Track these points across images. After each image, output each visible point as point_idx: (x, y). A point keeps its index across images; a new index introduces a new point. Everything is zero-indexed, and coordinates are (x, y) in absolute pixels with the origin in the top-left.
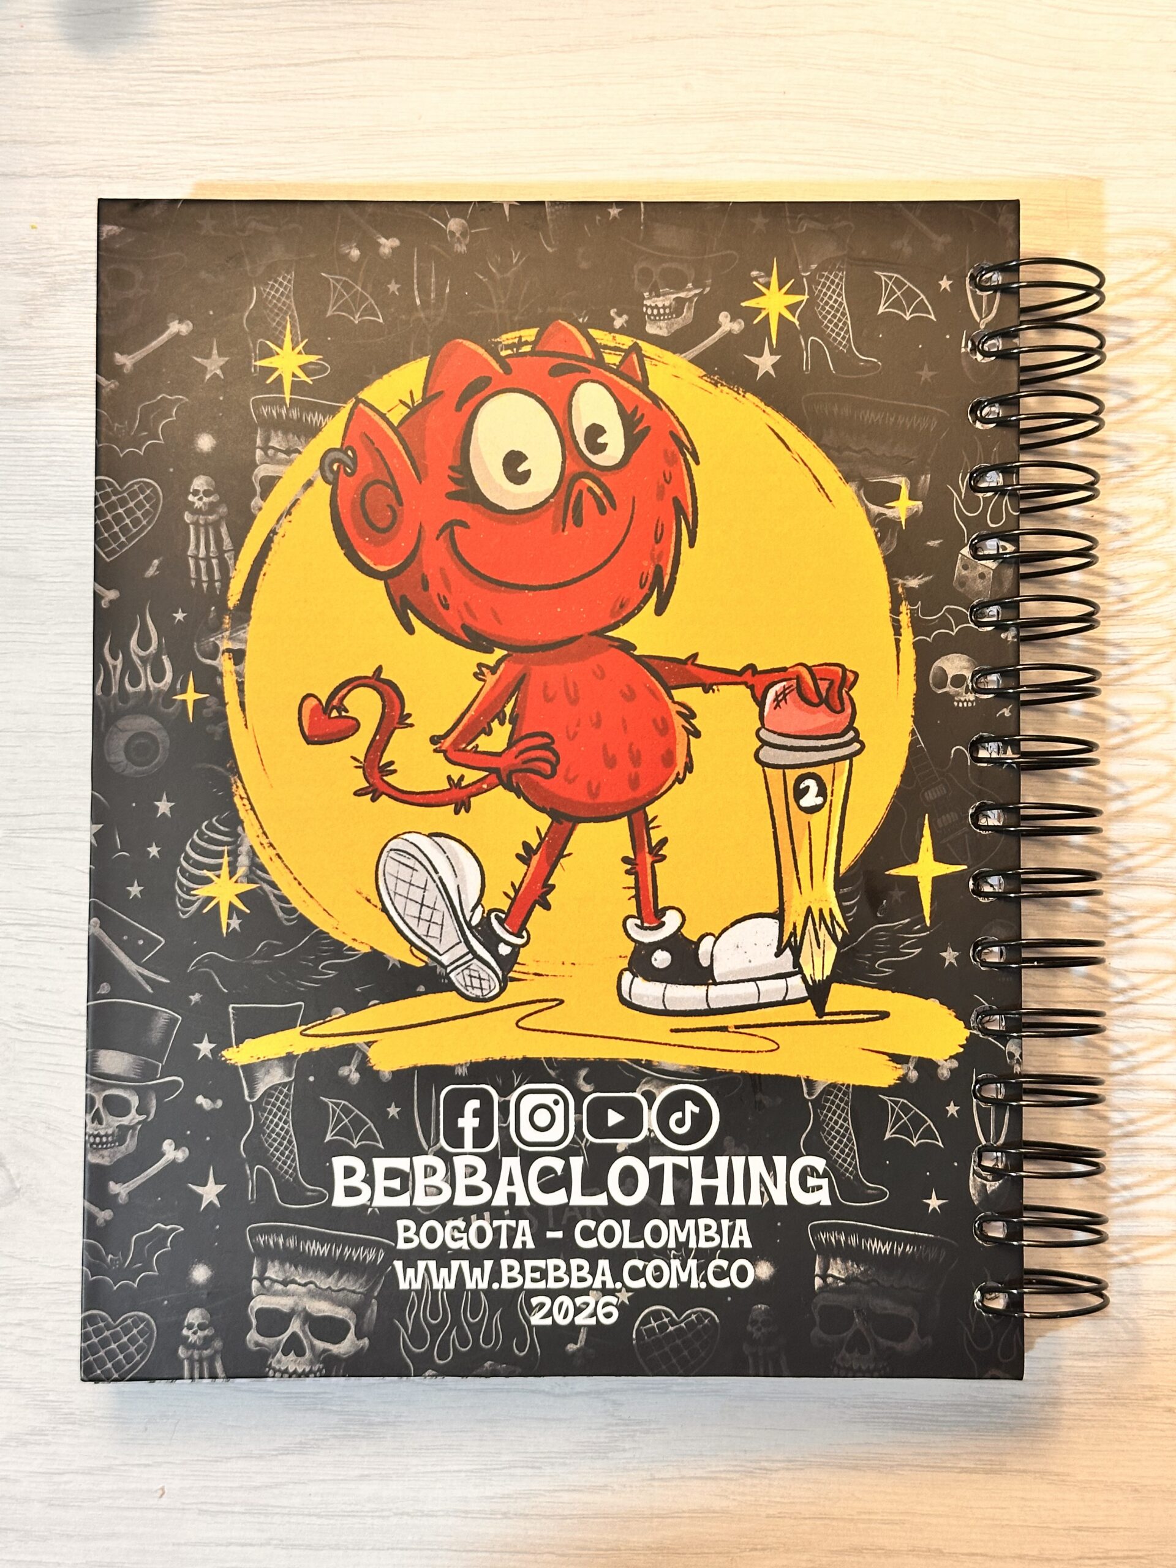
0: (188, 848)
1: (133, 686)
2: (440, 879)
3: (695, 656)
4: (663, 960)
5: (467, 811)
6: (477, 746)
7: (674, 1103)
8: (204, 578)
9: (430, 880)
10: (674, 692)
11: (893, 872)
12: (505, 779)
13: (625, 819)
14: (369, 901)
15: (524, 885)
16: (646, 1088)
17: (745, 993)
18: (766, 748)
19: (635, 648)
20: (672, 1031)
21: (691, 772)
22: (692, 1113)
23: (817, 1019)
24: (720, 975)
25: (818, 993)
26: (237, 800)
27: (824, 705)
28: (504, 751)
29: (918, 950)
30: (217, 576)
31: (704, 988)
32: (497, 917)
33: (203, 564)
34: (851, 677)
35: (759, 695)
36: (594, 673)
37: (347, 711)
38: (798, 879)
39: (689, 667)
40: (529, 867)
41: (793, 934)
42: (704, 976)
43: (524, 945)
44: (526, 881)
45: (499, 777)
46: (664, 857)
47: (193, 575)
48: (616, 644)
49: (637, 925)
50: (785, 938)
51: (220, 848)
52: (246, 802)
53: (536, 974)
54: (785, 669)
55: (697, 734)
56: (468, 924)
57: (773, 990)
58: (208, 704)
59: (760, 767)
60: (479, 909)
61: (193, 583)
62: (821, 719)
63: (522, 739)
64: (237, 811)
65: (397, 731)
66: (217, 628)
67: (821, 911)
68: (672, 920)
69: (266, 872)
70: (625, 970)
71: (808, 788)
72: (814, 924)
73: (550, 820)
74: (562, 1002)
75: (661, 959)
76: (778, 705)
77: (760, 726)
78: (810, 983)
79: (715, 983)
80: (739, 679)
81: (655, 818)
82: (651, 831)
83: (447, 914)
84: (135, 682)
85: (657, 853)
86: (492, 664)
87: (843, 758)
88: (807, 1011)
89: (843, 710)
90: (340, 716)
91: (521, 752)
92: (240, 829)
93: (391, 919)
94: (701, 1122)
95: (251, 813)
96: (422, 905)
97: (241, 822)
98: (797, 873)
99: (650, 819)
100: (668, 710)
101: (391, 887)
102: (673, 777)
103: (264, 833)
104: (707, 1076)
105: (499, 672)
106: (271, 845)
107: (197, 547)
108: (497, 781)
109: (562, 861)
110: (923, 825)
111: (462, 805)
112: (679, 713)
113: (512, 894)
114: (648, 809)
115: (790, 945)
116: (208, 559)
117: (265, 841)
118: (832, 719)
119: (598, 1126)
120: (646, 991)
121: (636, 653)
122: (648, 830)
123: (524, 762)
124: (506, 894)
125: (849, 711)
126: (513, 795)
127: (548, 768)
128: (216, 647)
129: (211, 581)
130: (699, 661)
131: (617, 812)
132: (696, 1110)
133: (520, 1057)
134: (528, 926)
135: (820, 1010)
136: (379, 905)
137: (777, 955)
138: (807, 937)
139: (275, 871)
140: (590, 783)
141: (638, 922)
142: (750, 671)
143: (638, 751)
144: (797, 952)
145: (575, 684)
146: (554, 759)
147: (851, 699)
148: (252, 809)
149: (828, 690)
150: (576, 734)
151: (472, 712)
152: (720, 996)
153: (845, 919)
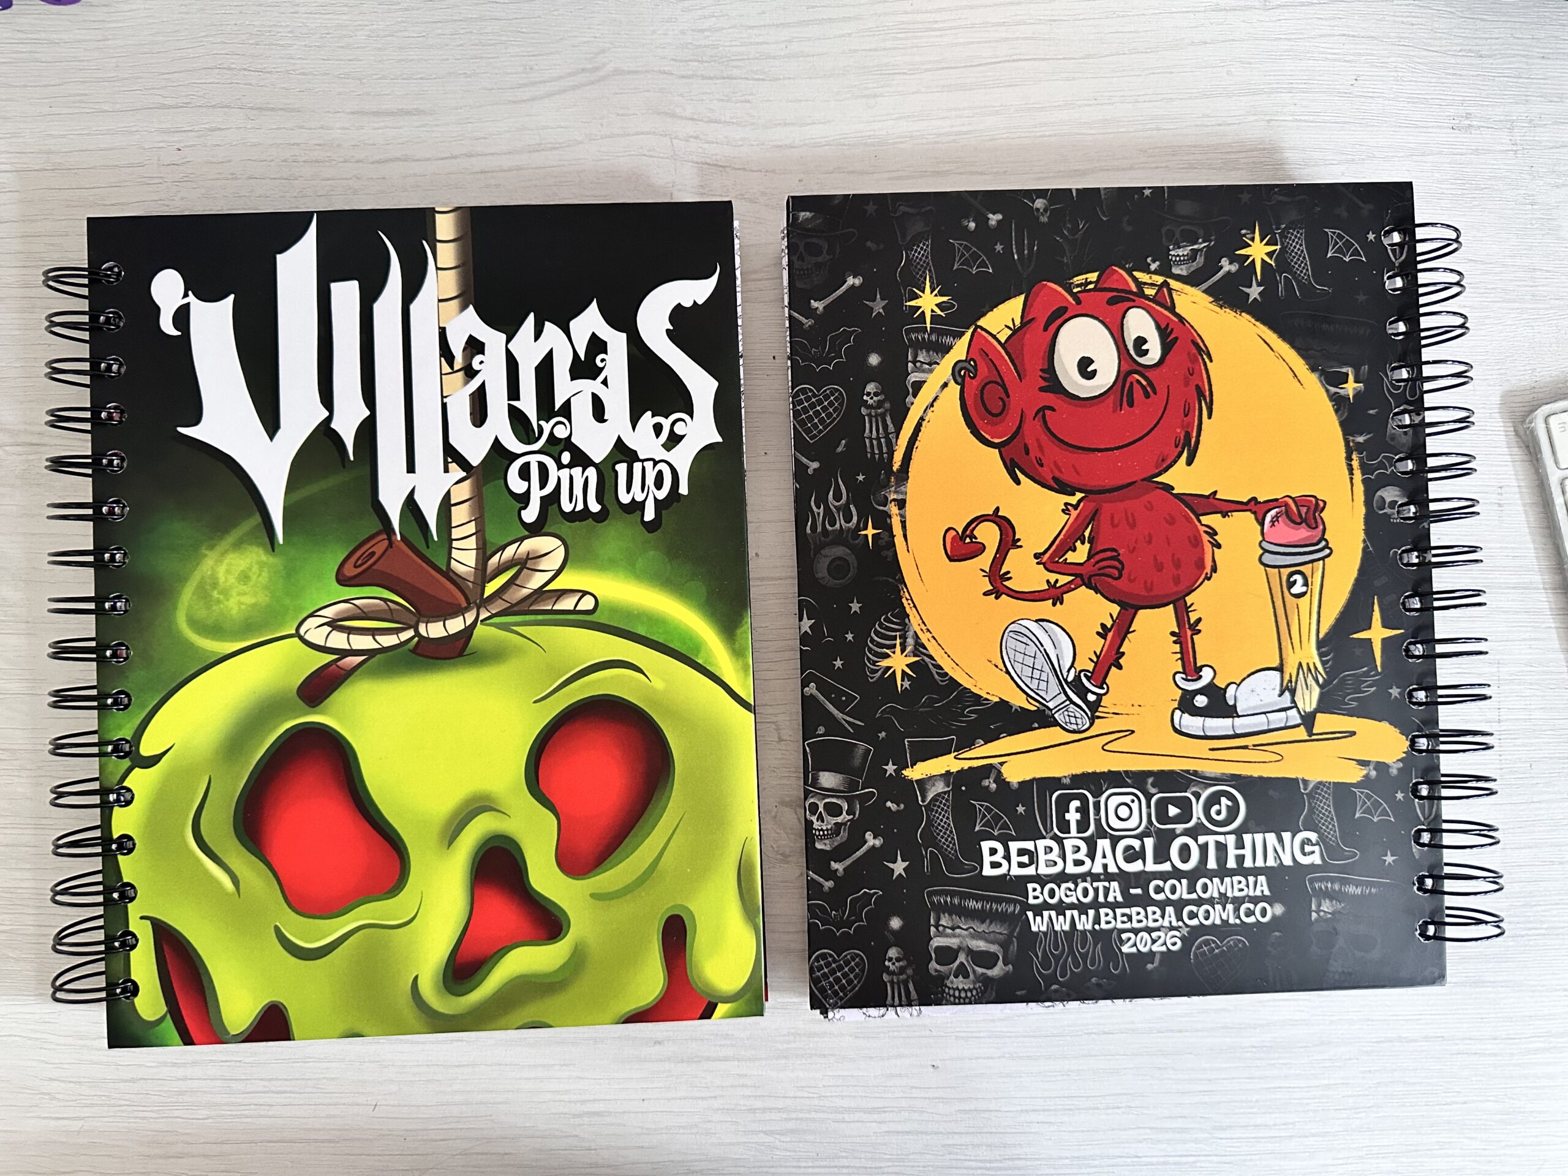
0: (873, 634)
2: (1045, 650)
3: (1215, 492)
4: (1202, 702)
5: (1061, 603)
6: (1066, 559)
7: (1214, 799)
8: (876, 452)
9: (1038, 652)
10: (1201, 518)
11: (1355, 636)
12: (1086, 581)
13: (1171, 606)
14: (997, 666)
15: (1103, 653)
16: (1194, 789)
17: (1259, 723)
18: (1267, 554)
19: (1173, 489)
20: (1210, 750)
21: (1215, 572)
22: (1228, 806)
23: (1308, 738)
24: (1242, 711)
25: (1308, 720)
26: (904, 600)
27: (1304, 524)
28: (1085, 562)
29: (1373, 689)
31: (1231, 719)
32: (1085, 676)
34: (1321, 504)
35: (1260, 518)
36: (1146, 507)
37: (976, 538)
38: (1292, 643)
39: (1211, 500)
40: (1105, 639)
41: (1290, 681)
42: (1230, 712)
43: (1105, 694)
44: (1105, 649)
45: (1083, 580)
46: (1199, 631)
47: (869, 450)
48: (1161, 486)
49: (1183, 679)
50: (1285, 684)
51: (894, 634)
52: (910, 602)
53: (1114, 713)
54: (1277, 500)
55: (1219, 546)
56: (1066, 680)
57: (1278, 719)
58: (882, 536)
59: (1262, 567)
60: (1073, 670)
61: (869, 455)
62: (1303, 533)
63: (1097, 553)
64: (904, 608)
65: (1011, 551)
66: (886, 485)
67: (1308, 664)
68: (1207, 675)
69: (926, 649)
70: (1176, 709)
71: (1295, 582)
72: (1304, 673)
73: (1119, 608)
74: (1133, 732)
75: (1201, 701)
76: (1273, 525)
77: (1261, 539)
78: (1303, 713)
79: (1239, 716)
80: (1245, 507)
81: (1192, 604)
82: (1190, 614)
83: (1050, 674)
85: (1195, 629)
86: (1074, 503)
87: (1319, 559)
88: (1301, 733)
89: (1317, 527)
90: (972, 542)
91: (1097, 562)
92: (907, 620)
93: (1012, 678)
94: (1233, 812)
95: (914, 609)
96: (1033, 668)
97: (908, 616)
98: (1291, 639)
99: (1188, 605)
100: (1198, 531)
101: (1012, 657)
102: (1203, 576)
103: (923, 622)
104: (1236, 780)
105: (1079, 508)
106: (928, 630)
108: (1081, 583)
109: (1129, 635)
110: (1373, 603)
111: (1058, 600)
112: (1206, 532)
113: (1095, 659)
114: (1187, 598)
115: (1288, 688)
117: (924, 628)
118: (1310, 533)
119: (1163, 817)
120: (1191, 723)
121: (1174, 492)
122: (1188, 613)
123: (1099, 569)
124: (1091, 660)
125: (1321, 527)
126: (1092, 591)
127: (1116, 572)
128: (886, 498)
130: (1218, 496)
131: (1165, 601)
132: (1230, 803)
133: (1106, 770)
134: (1107, 681)
135: (1310, 734)
136: (1004, 669)
137: (1280, 695)
138: (1299, 683)
139: (932, 649)
140: (1146, 582)
141: (1184, 676)
142: (1253, 503)
143: (1178, 559)
144: (1293, 692)
145: (1132, 514)
146: (1120, 566)
147: (1322, 519)
148: (915, 606)
149: (1306, 513)
150: (1134, 548)
151: (1061, 536)
152: (1242, 724)
153: (1325, 669)
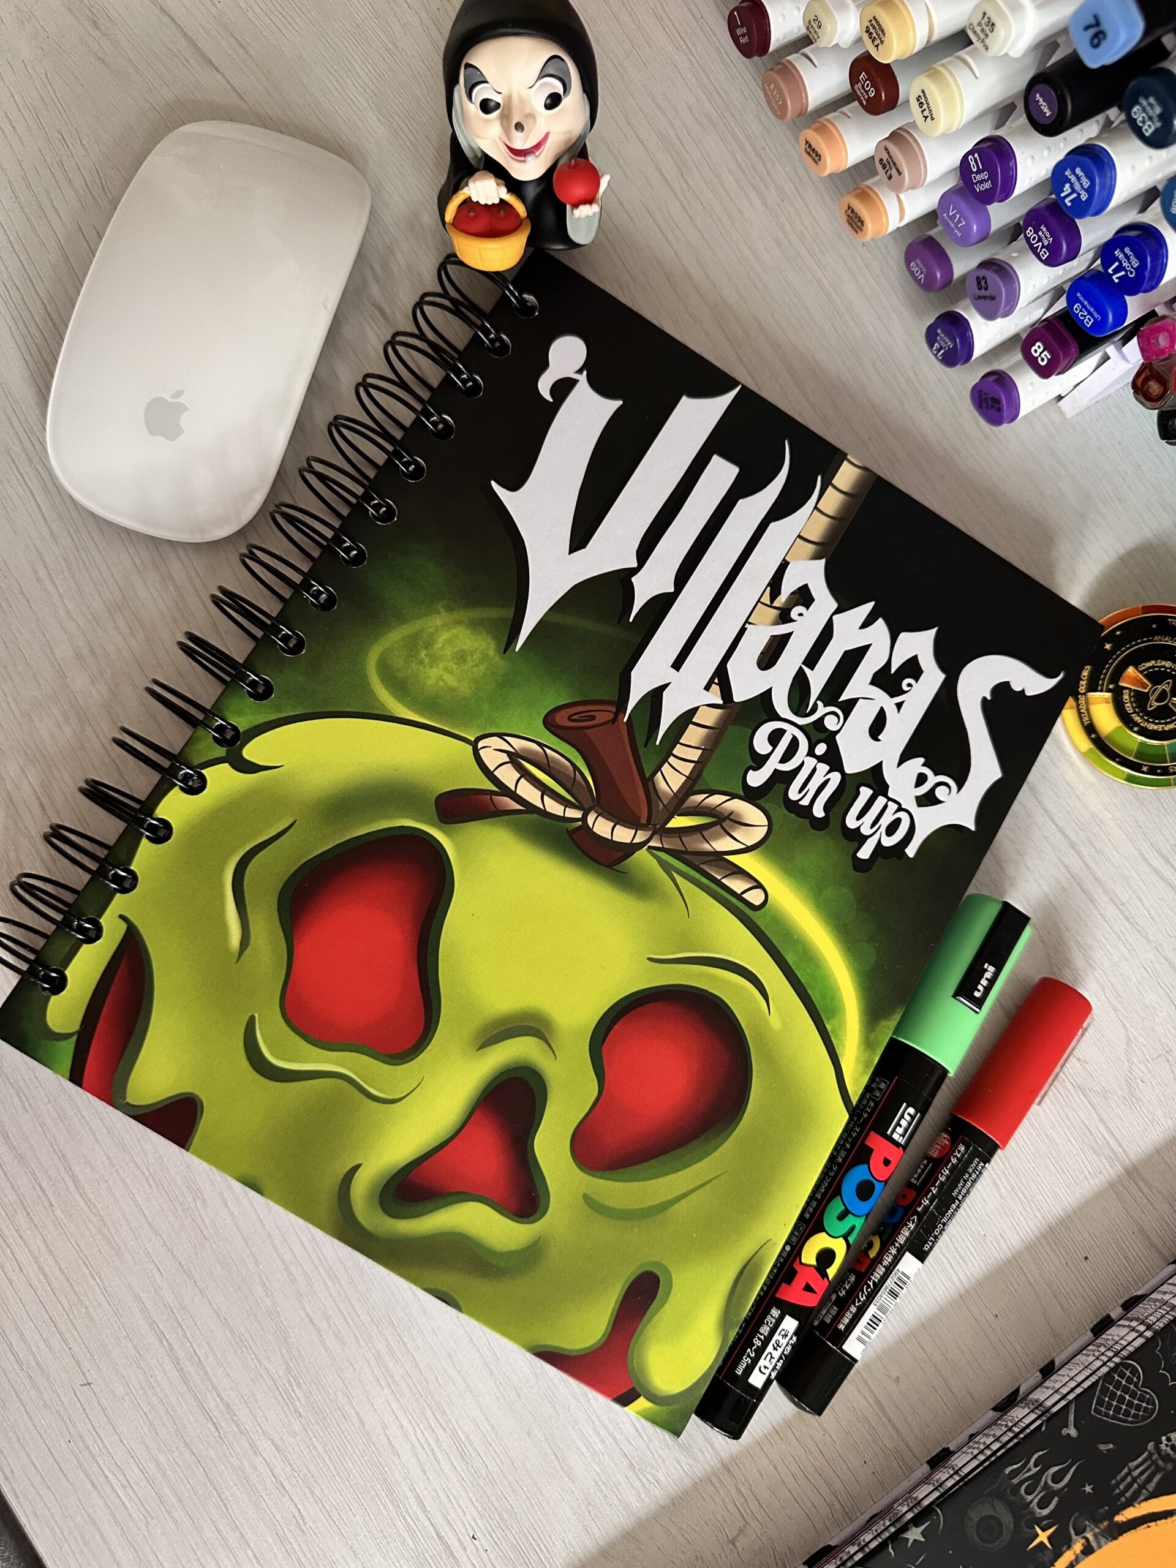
1: (1026, 1492)
8: (1122, 1487)
30: (1128, 1495)
33: (1129, 1479)
47: (1118, 1478)
61: (1114, 1482)
66: (1096, 1522)
84: (1028, 1492)
107: (1137, 1467)
116: (1134, 1480)
128: (1084, 1531)
129: (1122, 1493)
